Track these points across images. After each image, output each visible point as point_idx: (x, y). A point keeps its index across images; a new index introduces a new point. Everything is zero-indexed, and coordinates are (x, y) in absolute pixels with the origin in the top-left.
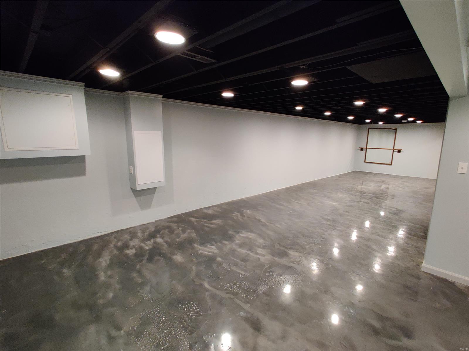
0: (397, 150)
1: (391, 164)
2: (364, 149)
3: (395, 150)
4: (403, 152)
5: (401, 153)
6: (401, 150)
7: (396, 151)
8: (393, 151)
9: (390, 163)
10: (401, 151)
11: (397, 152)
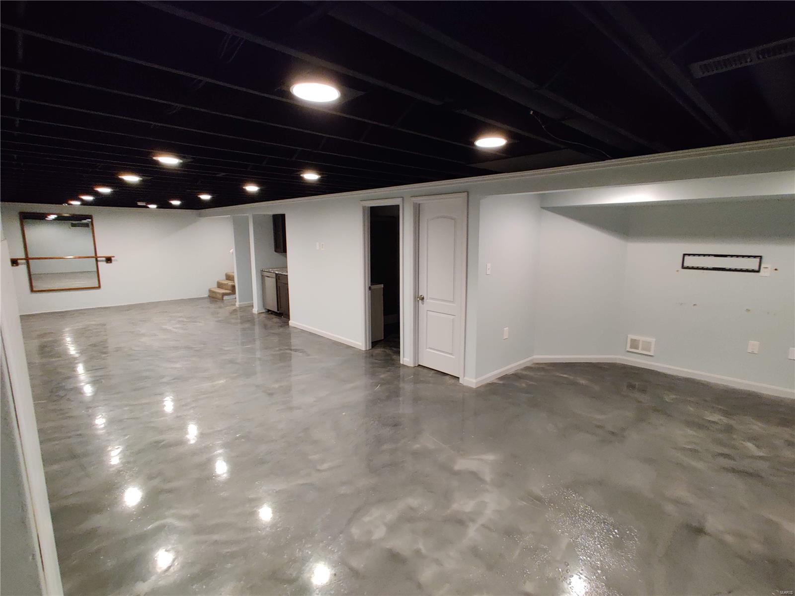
0: (104, 259)
1: (99, 287)
2: (19, 261)
3: (99, 259)
4: (117, 261)
5: (113, 262)
6: (114, 257)
7: (102, 261)
8: (97, 261)
9: (97, 286)
10: (112, 258)
11: (105, 263)
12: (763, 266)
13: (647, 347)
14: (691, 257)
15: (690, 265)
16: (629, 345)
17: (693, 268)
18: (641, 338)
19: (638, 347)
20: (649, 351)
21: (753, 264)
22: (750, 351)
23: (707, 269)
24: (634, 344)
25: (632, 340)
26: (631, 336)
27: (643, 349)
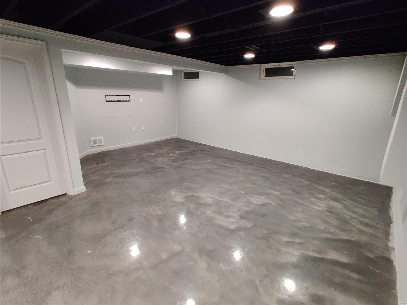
12: (131, 99)
13: (100, 141)
14: (108, 96)
15: (109, 100)
16: (92, 144)
17: (110, 101)
18: (97, 138)
19: (97, 143)
20: (102, 143)
21: (127, 98)
22: (133, 131)
23: (115, 101)
24: (95, 142)
25: (93, 140)
26: (92, 139)
27: (99, 143)
